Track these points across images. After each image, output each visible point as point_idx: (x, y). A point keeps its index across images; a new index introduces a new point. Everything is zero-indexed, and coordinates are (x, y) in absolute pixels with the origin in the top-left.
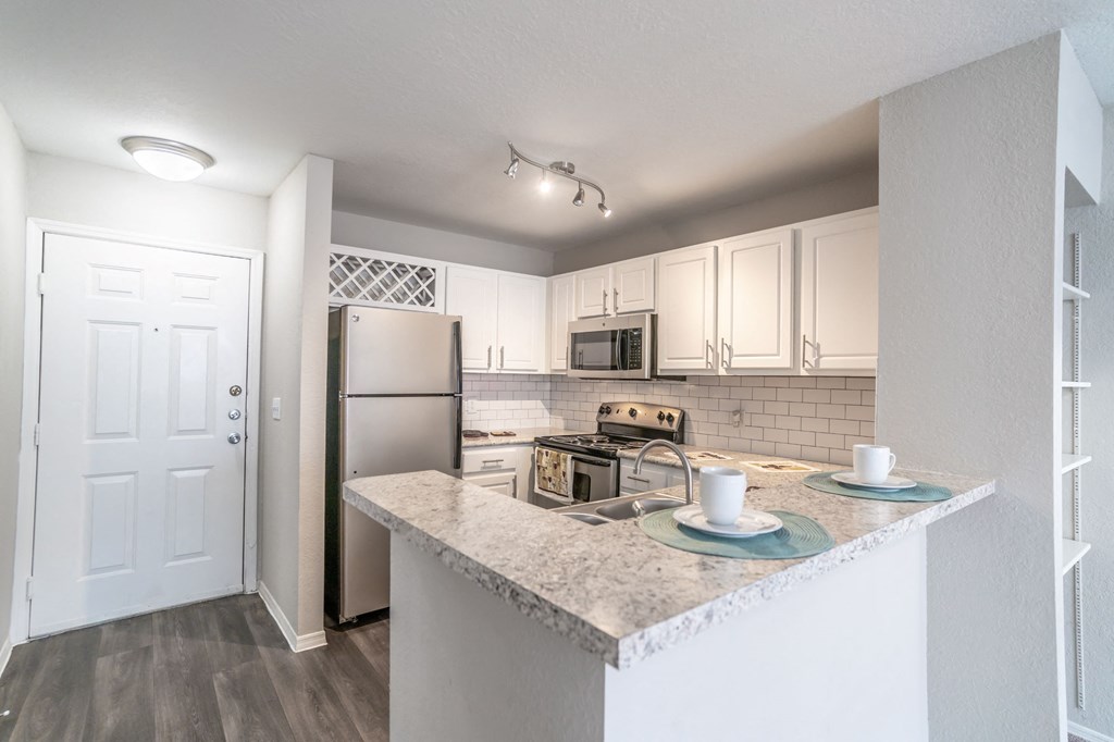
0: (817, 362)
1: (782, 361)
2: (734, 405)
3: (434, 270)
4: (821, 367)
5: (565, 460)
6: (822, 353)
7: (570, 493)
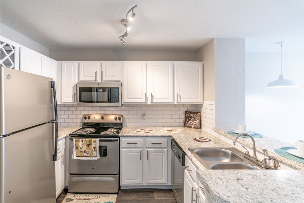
0: (180, 100)
1: (170, 100)
2: (142, 113)
3: (13, 47)
4: (181, 102)
5: (95, 142)
6: (181, 98)
7: (98, 155)
